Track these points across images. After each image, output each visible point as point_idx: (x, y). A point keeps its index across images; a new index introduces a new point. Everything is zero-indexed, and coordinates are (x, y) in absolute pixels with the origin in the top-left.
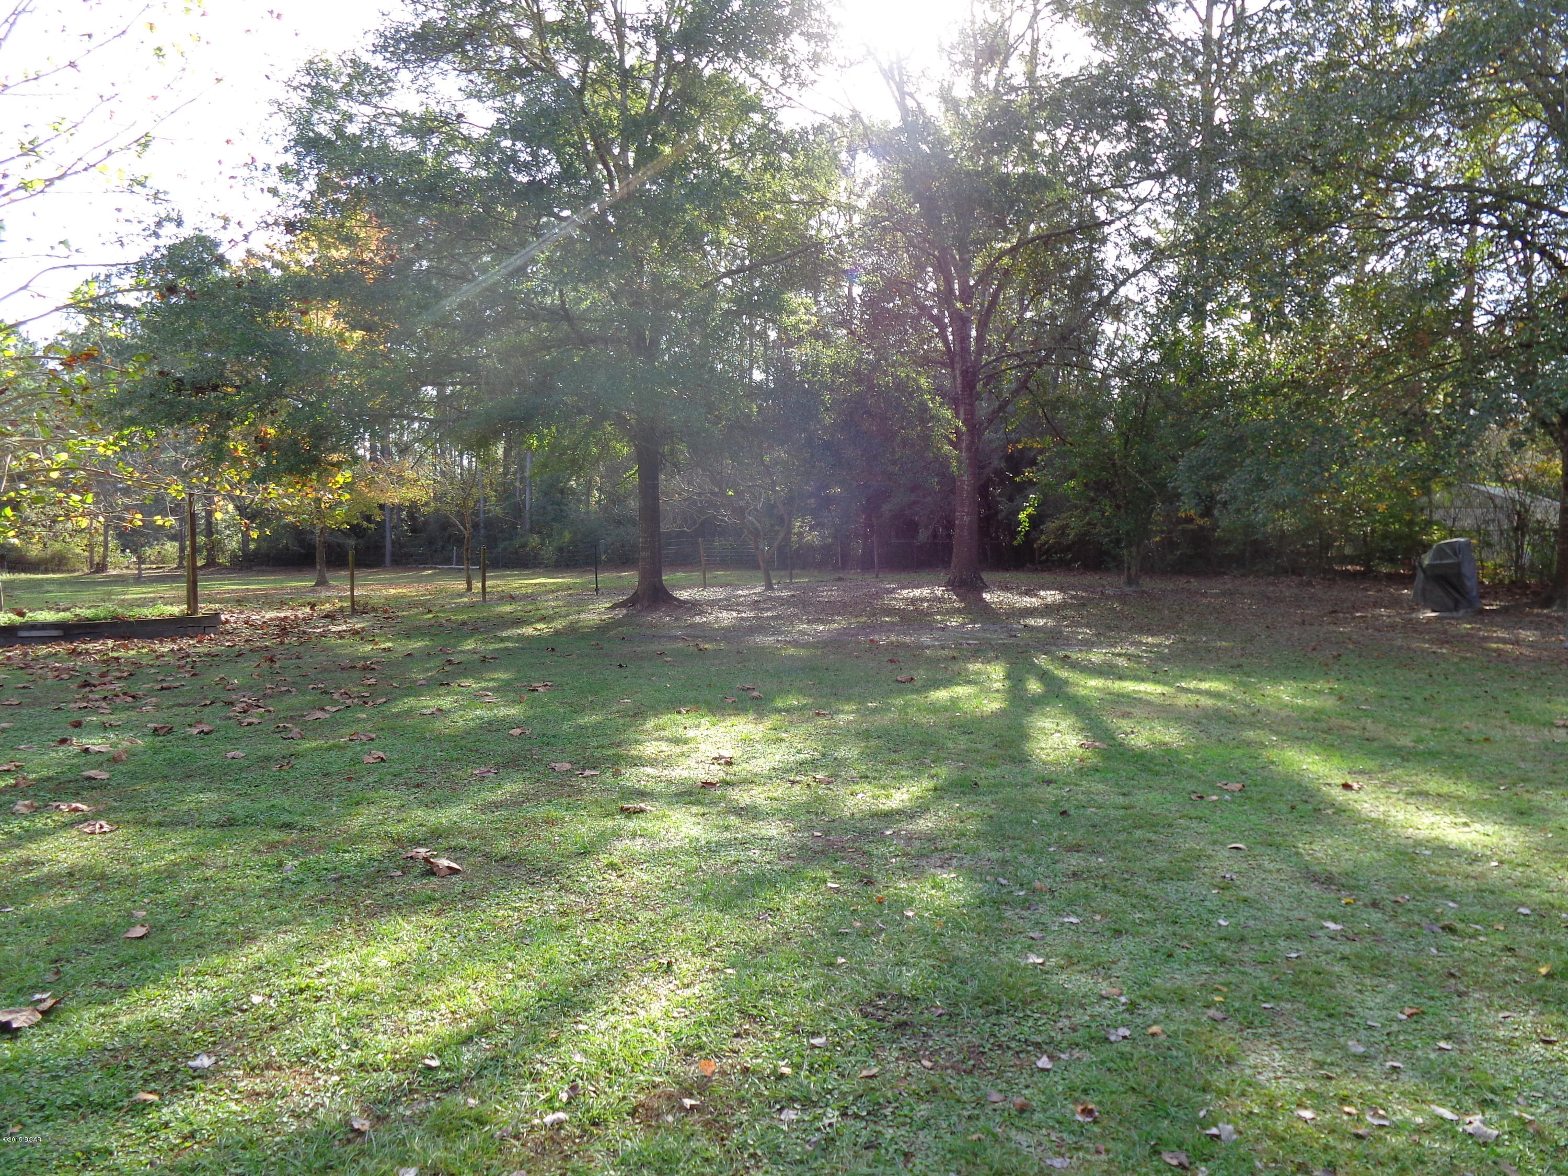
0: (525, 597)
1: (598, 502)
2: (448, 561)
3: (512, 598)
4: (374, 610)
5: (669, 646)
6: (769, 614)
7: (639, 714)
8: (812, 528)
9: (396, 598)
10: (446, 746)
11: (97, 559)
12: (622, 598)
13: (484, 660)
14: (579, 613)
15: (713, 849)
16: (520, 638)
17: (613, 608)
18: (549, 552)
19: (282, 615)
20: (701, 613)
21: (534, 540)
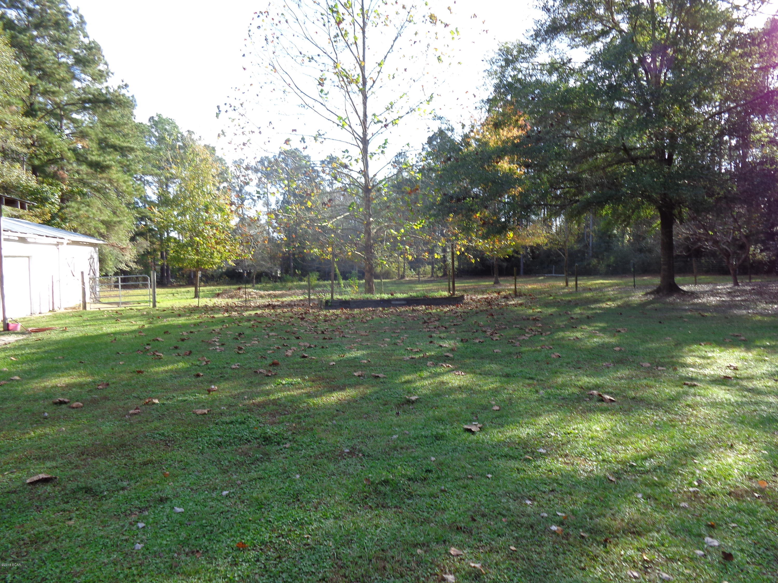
0: (596, 289)
1: (628, 241)
2: (550, 272)
3: (590, 290)
4: (525, 295)
5: (684, 314)
6: (739, 298)
7: (679, 344)
8: (762, 251)
9: (533, 289)
10: (585, 352)
11: (401, 273)
12: (649, 290)
13: (588, 317)
14: (628, 297)
15: (740, 405)
16: (600, 308)
17: (647, 294)
18: (602, 267)
19: (485, 296)
20: (698, 297)
21: (594, 261)
